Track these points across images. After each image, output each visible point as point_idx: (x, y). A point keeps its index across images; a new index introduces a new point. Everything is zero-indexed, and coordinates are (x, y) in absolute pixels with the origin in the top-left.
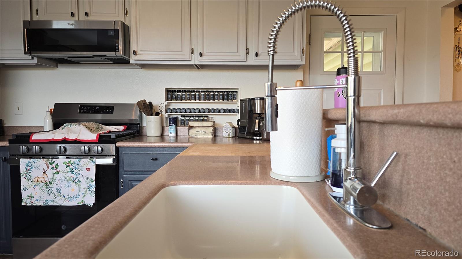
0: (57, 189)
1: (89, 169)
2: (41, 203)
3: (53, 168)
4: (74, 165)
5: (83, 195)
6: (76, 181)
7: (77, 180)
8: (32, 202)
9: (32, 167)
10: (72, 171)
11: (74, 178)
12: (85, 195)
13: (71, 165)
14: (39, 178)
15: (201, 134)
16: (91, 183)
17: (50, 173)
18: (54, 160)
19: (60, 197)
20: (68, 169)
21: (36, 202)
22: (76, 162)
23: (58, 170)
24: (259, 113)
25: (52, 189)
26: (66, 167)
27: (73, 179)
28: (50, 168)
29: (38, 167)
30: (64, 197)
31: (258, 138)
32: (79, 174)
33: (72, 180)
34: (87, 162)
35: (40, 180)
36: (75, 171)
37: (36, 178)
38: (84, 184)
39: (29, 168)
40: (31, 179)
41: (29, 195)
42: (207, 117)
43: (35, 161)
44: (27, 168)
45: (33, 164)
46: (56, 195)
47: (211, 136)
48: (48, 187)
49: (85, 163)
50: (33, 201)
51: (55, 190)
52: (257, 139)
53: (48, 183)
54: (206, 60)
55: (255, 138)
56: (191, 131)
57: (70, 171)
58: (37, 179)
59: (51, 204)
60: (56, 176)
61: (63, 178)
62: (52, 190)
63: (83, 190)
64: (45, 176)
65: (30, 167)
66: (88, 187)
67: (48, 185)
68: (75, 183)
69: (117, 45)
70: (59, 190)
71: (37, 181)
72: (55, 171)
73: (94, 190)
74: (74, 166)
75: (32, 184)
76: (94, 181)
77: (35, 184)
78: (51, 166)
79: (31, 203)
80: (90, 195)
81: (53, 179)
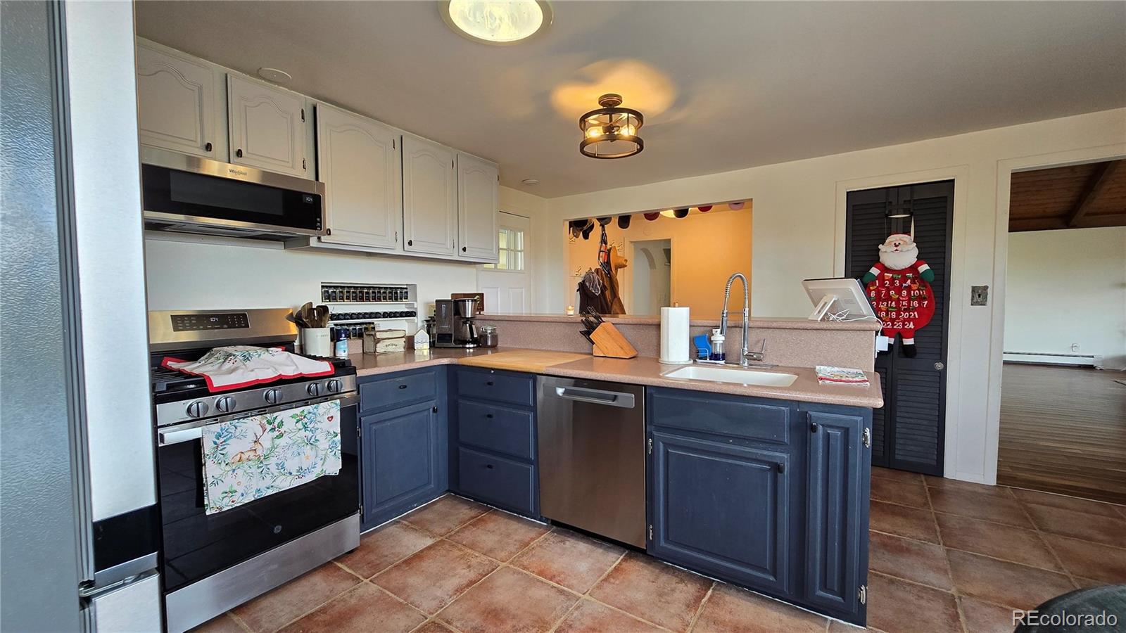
0: (277, 464)
1: (332, 417)
2: (249, 498)
3: (273, 429)
4: (308, 416)
5: (322, 462)
6: (311, 442)
7: (313, 440)
8: (233, 502)
9: (228, 436)
10: (305, 428)
11: (309, 438)
12: (324, 460)
13: (305, 417)
14: (242, 455)
15: (390, 349)
16: (334, 439)
17: (266, 440)
18: (275, 414)
19: (284, 477)
20: (300, 425)
21: (241, 498)
22: (311, 411)
23: (282, 430)
24: (470, 316)
25: (268, 466)
26: (297, 423)
27: (307, 439)
28: (268, 430)
29: (244, 434)
30: (291, 474)
31: (472, 346)
32: (317, 429)
33: (306, 441)
34: (329, 407)
35: (245, 457)
36: (311, 426)
37: (237, 455)
38: (324, 444)
39: (221, 440)
40: (225, 461)
41: (228, 490)
42: (373, 323)
43: (237, 424)
44: (217, 441)
45: (233, 431)
46: (276, 474)
47: (403, 349)
48: (262, 465)
49: (325, 410)
50: (234, 498)
51: (273, 468)
52: (469, 348)
53: (262, 458)
54: (416, 250)
55: (467, 346)
56: (378, 345)
57: (302, 427)
58: (239, 456)
59: (270, 492)
60: (277, 441)
61: (291, 442)
62: (268, 469)
63: (321, 453)
64: (258, 447)
65: (225, 438)
66: (330, 445)
67: (262, 462)
68: (309, 446)
69: (318, 219)
70: (281, 466)
71: (239, 461)
72: (277, 433)
73: (339, 448)
74: (309, 418)
75: (228, 468)
76: (339, 435)
77: (234, 468)
78: (269, 427)
79: (231, 503)
80: (333, 458)
81: (273, 447)
